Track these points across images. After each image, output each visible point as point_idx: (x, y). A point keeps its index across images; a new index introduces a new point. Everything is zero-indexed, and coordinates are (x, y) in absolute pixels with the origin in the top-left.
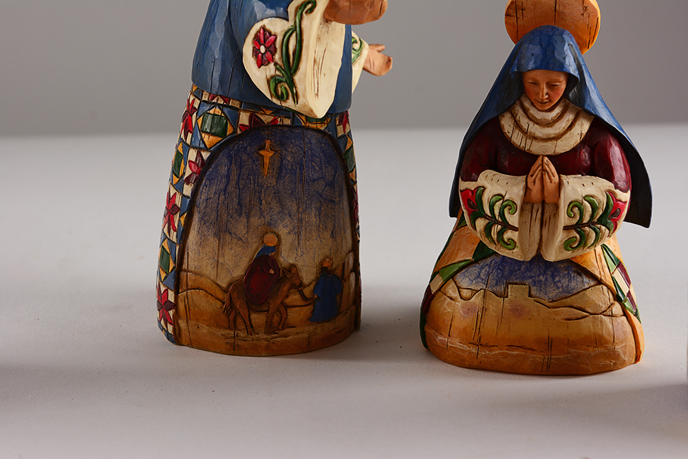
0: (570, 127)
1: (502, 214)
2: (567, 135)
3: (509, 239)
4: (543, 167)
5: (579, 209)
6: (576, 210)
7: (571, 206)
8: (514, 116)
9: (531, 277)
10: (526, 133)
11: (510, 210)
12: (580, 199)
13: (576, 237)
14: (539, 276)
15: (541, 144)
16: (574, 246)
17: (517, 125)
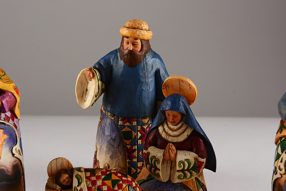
0: (183, 132)
1: (155, 164)
2: (182, 135)
3: (157, 173)
4: (169, 147)
5: (183, 164)
6: (182, 164)
7: (180, 163)
8: (163, 126)
9: (167, 188)
10: (167, 133)
11: (157, 162)
12: (184, 160)
13: (182, 175)
14: (169, 188)
15: (172, 138)
16: (182, 178)
17: (164, 130)
